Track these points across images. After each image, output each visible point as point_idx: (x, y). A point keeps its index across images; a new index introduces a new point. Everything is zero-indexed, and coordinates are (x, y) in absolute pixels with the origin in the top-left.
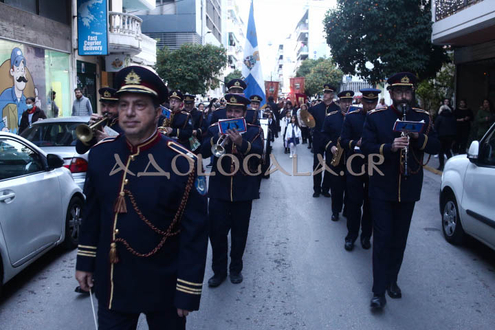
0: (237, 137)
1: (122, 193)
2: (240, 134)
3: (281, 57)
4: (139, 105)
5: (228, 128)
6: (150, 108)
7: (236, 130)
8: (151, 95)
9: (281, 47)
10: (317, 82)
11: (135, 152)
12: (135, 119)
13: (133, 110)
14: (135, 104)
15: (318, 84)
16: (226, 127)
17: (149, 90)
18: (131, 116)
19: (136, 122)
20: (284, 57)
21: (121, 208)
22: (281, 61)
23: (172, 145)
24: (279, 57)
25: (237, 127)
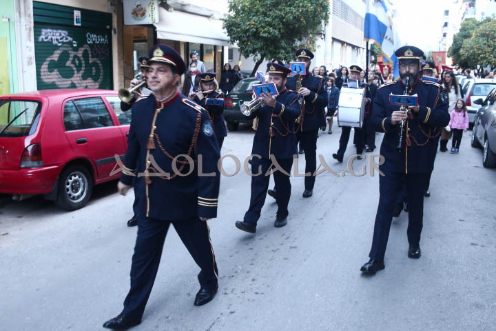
0: (270, 99)
1: (152, 136)
2: (273, 97)
3: (446, 25)
4: (161, 71)
5: (262, 92)
6: (170, 74)
7: (269, 94)
8: (171, 65)
9: (447, 12)
10: (479, 49)
11: (160, 106)
12: (157, 80)
13: (156, 74)
14: (159, 70)
15: (480, 52)
16: (259, 91)
17: (169, 61)
18: (154, 78)
19: (158, 82)
20: (449, 25)
21: (151, 146)
22: (445, 28)
23: (186, 101)
24: (443, 24)
25: (269, 91)
